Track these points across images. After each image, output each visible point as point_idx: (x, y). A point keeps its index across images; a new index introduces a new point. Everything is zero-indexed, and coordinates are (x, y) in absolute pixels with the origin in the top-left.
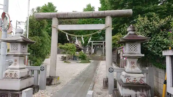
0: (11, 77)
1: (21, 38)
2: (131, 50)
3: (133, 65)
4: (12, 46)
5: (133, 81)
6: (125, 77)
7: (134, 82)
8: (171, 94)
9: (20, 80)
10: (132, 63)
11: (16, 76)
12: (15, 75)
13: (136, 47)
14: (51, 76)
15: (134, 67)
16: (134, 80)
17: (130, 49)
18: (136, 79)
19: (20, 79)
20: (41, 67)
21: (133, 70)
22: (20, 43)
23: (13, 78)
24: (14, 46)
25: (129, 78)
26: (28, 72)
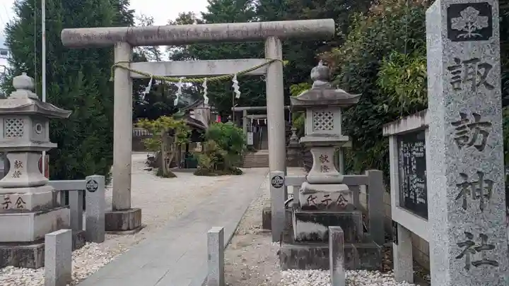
0: (7, 207)
1: (30, 102)
2: (319, 126)
3: (325, 163)
4: (6, 125)
5: (323, 201)
6: (304, 194)
7: (325, 203)
8: (397, 223)
9: (33, 214)
10: (324, 159)
11: (22, 204)
12: (19, 204)
13: (330, 118)
14: (118, 208)
15: (325, 168)
16: (324, 199)
17: (317, 124)
18: (329, 198)
19: (33, 211)
20: (88, 183)
21: (324, 176)
22: (28, 117)
23: (12, 211)
24: (12, 125)
25: (314, 196)
26: (55, 194)
